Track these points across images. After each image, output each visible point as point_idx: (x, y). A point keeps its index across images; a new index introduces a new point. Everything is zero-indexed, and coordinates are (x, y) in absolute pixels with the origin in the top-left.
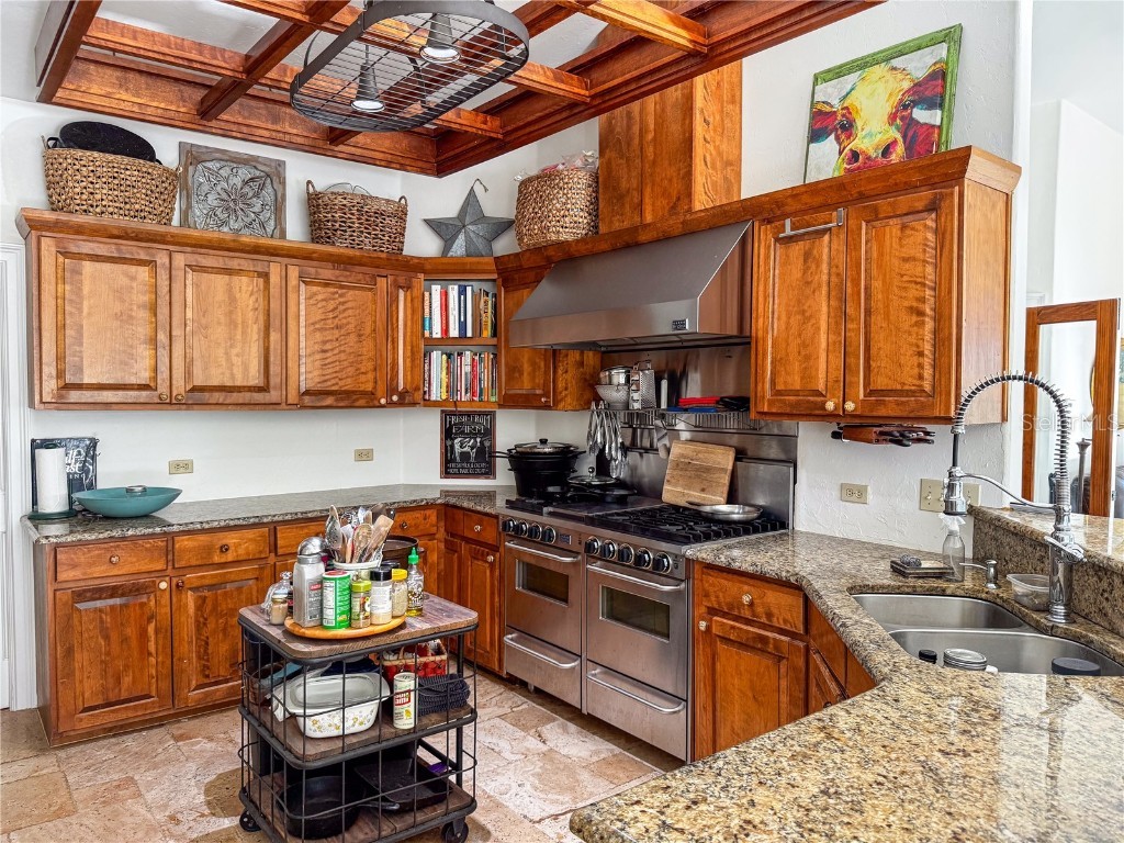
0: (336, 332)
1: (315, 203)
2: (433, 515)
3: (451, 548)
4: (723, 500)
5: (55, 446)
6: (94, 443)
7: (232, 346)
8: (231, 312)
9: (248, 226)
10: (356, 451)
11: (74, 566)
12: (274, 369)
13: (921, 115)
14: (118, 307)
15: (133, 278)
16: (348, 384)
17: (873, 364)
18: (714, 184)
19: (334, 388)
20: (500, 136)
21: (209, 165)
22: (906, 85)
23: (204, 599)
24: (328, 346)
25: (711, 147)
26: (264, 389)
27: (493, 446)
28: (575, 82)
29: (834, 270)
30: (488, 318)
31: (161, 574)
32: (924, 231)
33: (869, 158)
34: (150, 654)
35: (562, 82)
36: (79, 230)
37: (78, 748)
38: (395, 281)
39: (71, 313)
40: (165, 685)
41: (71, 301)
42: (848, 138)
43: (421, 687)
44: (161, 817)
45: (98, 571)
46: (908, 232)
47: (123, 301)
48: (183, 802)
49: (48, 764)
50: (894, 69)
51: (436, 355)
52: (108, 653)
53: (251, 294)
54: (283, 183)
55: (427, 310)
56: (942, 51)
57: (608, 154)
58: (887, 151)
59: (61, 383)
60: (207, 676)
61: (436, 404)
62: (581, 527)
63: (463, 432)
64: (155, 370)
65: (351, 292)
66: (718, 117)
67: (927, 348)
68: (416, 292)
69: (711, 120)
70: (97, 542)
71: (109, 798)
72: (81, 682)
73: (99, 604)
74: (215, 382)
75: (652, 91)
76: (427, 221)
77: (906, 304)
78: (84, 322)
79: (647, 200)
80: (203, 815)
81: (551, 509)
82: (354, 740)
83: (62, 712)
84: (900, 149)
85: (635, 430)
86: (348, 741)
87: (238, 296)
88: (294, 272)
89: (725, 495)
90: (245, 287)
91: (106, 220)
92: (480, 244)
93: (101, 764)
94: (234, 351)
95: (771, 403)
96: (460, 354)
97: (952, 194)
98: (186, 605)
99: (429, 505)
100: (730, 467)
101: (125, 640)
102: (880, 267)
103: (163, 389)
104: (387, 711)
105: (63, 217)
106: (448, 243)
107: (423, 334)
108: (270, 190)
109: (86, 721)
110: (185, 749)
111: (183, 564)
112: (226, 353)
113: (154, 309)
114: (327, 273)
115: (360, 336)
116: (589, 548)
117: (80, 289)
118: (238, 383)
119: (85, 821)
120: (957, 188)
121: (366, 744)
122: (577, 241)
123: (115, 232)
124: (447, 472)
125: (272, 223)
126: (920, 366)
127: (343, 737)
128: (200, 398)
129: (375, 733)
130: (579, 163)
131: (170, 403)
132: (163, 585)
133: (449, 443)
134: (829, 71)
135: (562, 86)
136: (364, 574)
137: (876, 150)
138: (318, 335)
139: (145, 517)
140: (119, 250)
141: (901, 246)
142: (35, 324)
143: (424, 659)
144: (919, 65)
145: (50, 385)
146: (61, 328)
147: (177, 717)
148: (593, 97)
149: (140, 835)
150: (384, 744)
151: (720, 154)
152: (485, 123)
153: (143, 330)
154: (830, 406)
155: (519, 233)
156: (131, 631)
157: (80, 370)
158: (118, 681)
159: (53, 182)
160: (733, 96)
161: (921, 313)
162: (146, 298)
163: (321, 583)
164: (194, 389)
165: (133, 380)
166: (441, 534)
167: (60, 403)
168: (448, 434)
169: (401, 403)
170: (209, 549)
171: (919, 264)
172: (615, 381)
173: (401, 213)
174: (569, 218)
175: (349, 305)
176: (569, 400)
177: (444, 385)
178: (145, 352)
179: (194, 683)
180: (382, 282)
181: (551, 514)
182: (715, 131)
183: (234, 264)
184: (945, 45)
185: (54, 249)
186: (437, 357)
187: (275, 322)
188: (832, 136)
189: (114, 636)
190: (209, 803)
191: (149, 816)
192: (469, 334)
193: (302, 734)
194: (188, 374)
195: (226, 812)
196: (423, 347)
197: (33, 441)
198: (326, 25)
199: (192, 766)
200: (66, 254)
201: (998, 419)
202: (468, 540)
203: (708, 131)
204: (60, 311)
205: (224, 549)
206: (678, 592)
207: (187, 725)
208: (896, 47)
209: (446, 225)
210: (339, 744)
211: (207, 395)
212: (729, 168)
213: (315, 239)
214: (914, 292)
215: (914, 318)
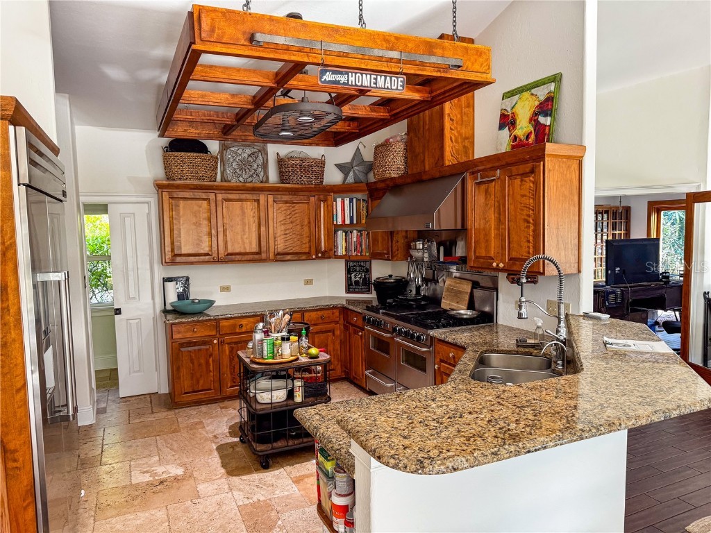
0: (291, 225)
1: (281, 162)
2: (337, 312)
3: (346, 328)
4: (465, 308)
5: (172, 281)
6: (187, 279)
7: (244, 235)
8: (243, 219)
9: (251, 176)
10: (305, 280)
11: (179, 332)
12: (263, 244)
13: (542, 119)
14: (194, 220)
15: (200, 207)
16: (297, 249)
17: (511, 246)
18: (457, 151)
19: (291, 251)
20: (357, 131)
21: (232, 149)
22: (537, 103)
23: (233, 348)
24: (287, 232)
25: (455, 132)
26: (259, 253)
27: (370, 278)
28: (382, 110)
29: (496, 199)
30: (364, 213)
31: (214, 337)
32: (529, 183)
33: (521, 140)
34: (210, 371)
35: (375, 112)
36: (178, 187)
37: (183, 409)
38: (319, 198)
39: (176, 224)
40: (217, 385)
41: (176, 218)
42: (513, 129)
43: (305, 386)
44: (211, 436)
45: (189, 335)
46: (524, 183)
47: (196, 217)
48: (220, 431)
49: (171, 414)
50: (532, 94)
51: (339, 233)
52: (193, 370)
53: (252, 210)
54: (266, 154)
55: (335, 212)
56: (552, 87)
57: (411, 134)
58: (528, 137)
59: (173, 254)
60: (235, 382)
61: (341, 257)
62: (393, 320)
63: (356, 271)
64: (211, 246)
65: (298, 205)
66: (459, 116)
67: (531, 239)
68: (329, 203)
69: (455, 118)
70: (188, 323)
71: (192, 427)
72: (183, 381)
73: (190, 349)
74: (237, 251)
75: (415, 114)
76: (335, 165)
77: (523, 217)
78: (181, 227)
79: (426, 158)
80: (227, 436)
81: (384, 311)
82: (276, 405)
83: (176, 393)
84: (533, 136)
85: (434, 271)
86: (273, 405)
87: (246, 211)
88: (271, 198)
89: (467, 305)
90: (250, 207)
91: (188, 182)
92: (361, 177)
93: (191, 415)
94: (245, 237)
95: (474, 262)
96: (351, 232)
97: (539, 166)
98: (225, 351)
99: (335, 307)
100: (469, 291)
101: (200, 365)
102: (513, 198)
103: (215, 255)
104: (291, 395)
105: (171, 182)
106: (346, 175)
107: (333, 223)
108: (261, 158)
109: (186, 398)
110: (224, 412)
111: (223, 332)
112: (242, 238)
113: (209, 220)
114: (286, 198)
115: (302, 226)
116: (394, 330)
117: (179, 213)
118: (248, 251)
119: (183, 435)
120: (542, 162)
121: (281, 406)
122: (399, 177)
123: (192, 187)
124: (348, 291)
125: (262, 173)
126: (529, 247)
127: (271, 403)
128: (231, 258)
129: (285, 403)
130: (399, 139)
131: (219, 261)
132: (215, 342)
133: (349, 276)
134: (509, 92)
135: (375, 114)
136: (279, 338)
137: (524, 136)
138: (282, 226)
139: (200, 313)
140: (194, 195)
141: (521, 189)
142: (162, 229)
143: (310, 375)
144: (542, 93)
145: (169, 256)
146: (172, 230)
147: (223, 399)
148: (391, 116)
149: (202, 441)
150: (289, 407)
151: (460, 134)
152: (349, 126)
153: (205, 229)
154: (494, 264)
155: (374, 173)
156: (202, 361)
157: (180, 248)
158: (198, 383)
159: (167, 166)
160: (469, 104)
161: (528, 222)
162: (205, 215)
163: (262, 341)
164: (229, 254)
165: (202, 252)
166: (342, 321)
167: (173, 263)
168: (349, 271)
169: (323, 257)
170: (234, 326)
171: (527, 198)
172: (418, 247)
173: (321, 164)
174: (395, 166)
175: (297, 211)
176: (399, 255)
177: (344, 248)
178: (206, 239)
179: (229, 385)
180: (312, 199)
181: (383, 313)
182: (457, 123)
183: (243, 196)
184: (553, 84)
185: (168, 197)
186: (340, 234)
187: (263, 222)
188: (507, 128)
189: (196, 363)
190: (229, 432)
191: (206, 435)
192: (355, 222)
193: (256, 401)
194: (226, 247)
195: (235, 436)
196: (333, 229)
197: (164, 278)
198: (262, 108)
199: (226, 419)
200: (172, 198)
201: (576, 272)
202: (353, 325)
203: (453, 124)
204: (171, 223)
205: (241, 326)
206: (429, 352)
207: (227, 403)
208: (535, 82)
209: (345, 167)
210: (270, 406)
211: (234, 257)
212: (466, 141)
213: (282, 181)
214: (525, 212)
215: (526, 224)
